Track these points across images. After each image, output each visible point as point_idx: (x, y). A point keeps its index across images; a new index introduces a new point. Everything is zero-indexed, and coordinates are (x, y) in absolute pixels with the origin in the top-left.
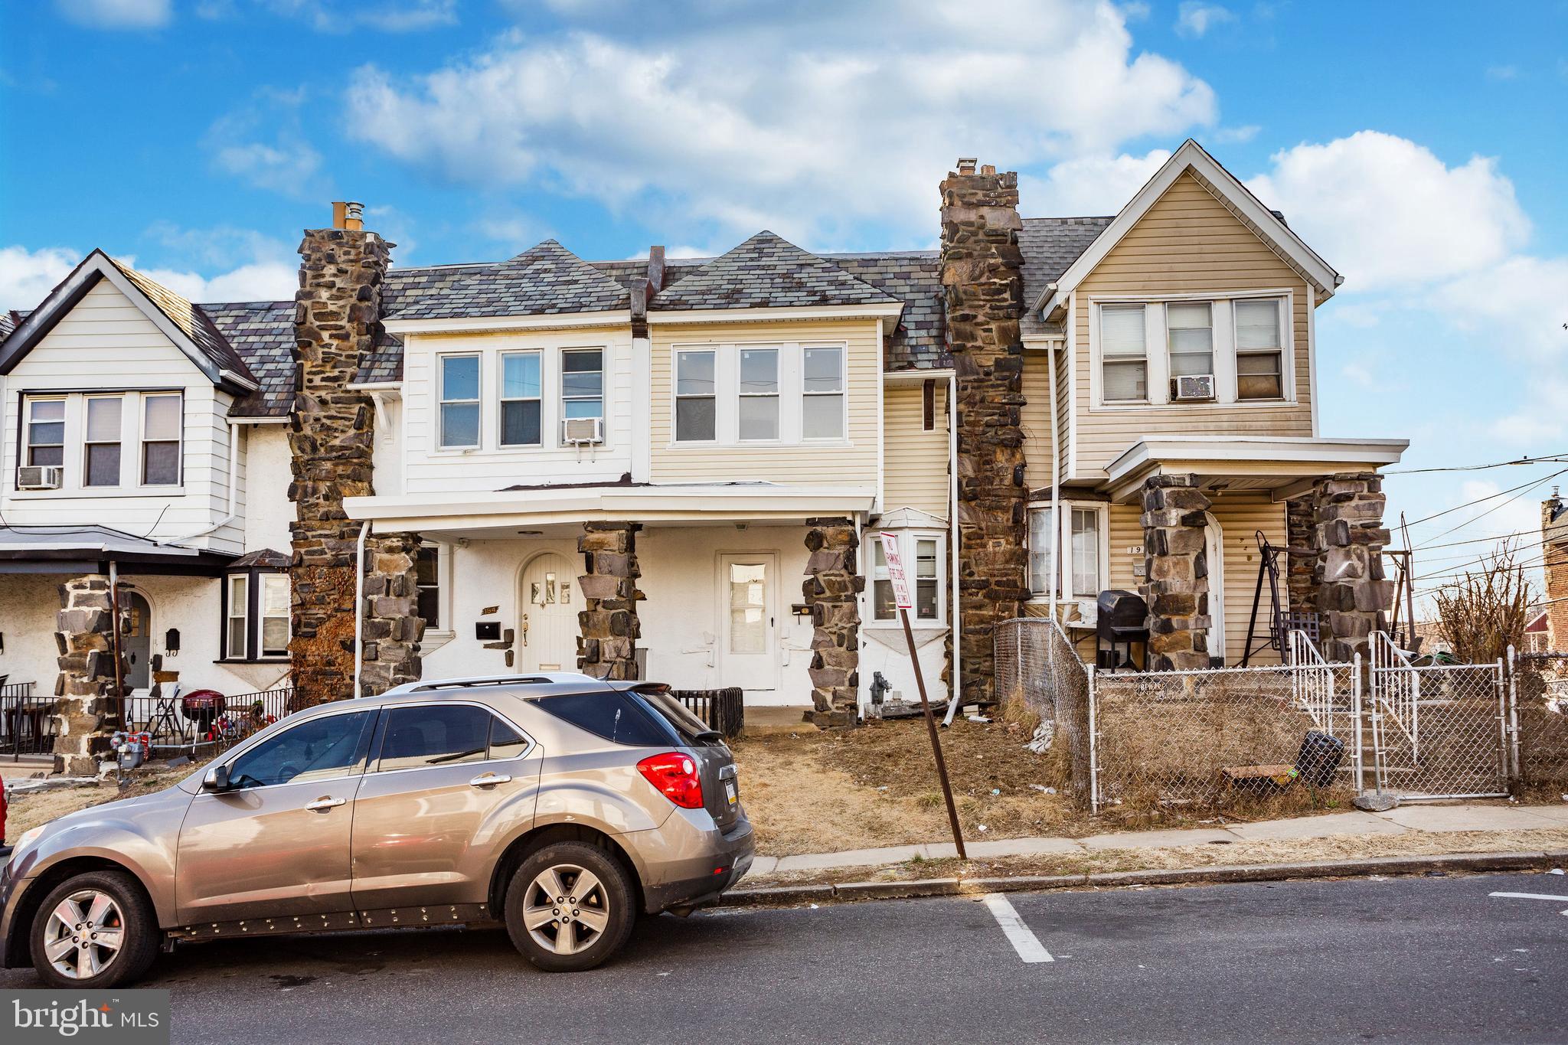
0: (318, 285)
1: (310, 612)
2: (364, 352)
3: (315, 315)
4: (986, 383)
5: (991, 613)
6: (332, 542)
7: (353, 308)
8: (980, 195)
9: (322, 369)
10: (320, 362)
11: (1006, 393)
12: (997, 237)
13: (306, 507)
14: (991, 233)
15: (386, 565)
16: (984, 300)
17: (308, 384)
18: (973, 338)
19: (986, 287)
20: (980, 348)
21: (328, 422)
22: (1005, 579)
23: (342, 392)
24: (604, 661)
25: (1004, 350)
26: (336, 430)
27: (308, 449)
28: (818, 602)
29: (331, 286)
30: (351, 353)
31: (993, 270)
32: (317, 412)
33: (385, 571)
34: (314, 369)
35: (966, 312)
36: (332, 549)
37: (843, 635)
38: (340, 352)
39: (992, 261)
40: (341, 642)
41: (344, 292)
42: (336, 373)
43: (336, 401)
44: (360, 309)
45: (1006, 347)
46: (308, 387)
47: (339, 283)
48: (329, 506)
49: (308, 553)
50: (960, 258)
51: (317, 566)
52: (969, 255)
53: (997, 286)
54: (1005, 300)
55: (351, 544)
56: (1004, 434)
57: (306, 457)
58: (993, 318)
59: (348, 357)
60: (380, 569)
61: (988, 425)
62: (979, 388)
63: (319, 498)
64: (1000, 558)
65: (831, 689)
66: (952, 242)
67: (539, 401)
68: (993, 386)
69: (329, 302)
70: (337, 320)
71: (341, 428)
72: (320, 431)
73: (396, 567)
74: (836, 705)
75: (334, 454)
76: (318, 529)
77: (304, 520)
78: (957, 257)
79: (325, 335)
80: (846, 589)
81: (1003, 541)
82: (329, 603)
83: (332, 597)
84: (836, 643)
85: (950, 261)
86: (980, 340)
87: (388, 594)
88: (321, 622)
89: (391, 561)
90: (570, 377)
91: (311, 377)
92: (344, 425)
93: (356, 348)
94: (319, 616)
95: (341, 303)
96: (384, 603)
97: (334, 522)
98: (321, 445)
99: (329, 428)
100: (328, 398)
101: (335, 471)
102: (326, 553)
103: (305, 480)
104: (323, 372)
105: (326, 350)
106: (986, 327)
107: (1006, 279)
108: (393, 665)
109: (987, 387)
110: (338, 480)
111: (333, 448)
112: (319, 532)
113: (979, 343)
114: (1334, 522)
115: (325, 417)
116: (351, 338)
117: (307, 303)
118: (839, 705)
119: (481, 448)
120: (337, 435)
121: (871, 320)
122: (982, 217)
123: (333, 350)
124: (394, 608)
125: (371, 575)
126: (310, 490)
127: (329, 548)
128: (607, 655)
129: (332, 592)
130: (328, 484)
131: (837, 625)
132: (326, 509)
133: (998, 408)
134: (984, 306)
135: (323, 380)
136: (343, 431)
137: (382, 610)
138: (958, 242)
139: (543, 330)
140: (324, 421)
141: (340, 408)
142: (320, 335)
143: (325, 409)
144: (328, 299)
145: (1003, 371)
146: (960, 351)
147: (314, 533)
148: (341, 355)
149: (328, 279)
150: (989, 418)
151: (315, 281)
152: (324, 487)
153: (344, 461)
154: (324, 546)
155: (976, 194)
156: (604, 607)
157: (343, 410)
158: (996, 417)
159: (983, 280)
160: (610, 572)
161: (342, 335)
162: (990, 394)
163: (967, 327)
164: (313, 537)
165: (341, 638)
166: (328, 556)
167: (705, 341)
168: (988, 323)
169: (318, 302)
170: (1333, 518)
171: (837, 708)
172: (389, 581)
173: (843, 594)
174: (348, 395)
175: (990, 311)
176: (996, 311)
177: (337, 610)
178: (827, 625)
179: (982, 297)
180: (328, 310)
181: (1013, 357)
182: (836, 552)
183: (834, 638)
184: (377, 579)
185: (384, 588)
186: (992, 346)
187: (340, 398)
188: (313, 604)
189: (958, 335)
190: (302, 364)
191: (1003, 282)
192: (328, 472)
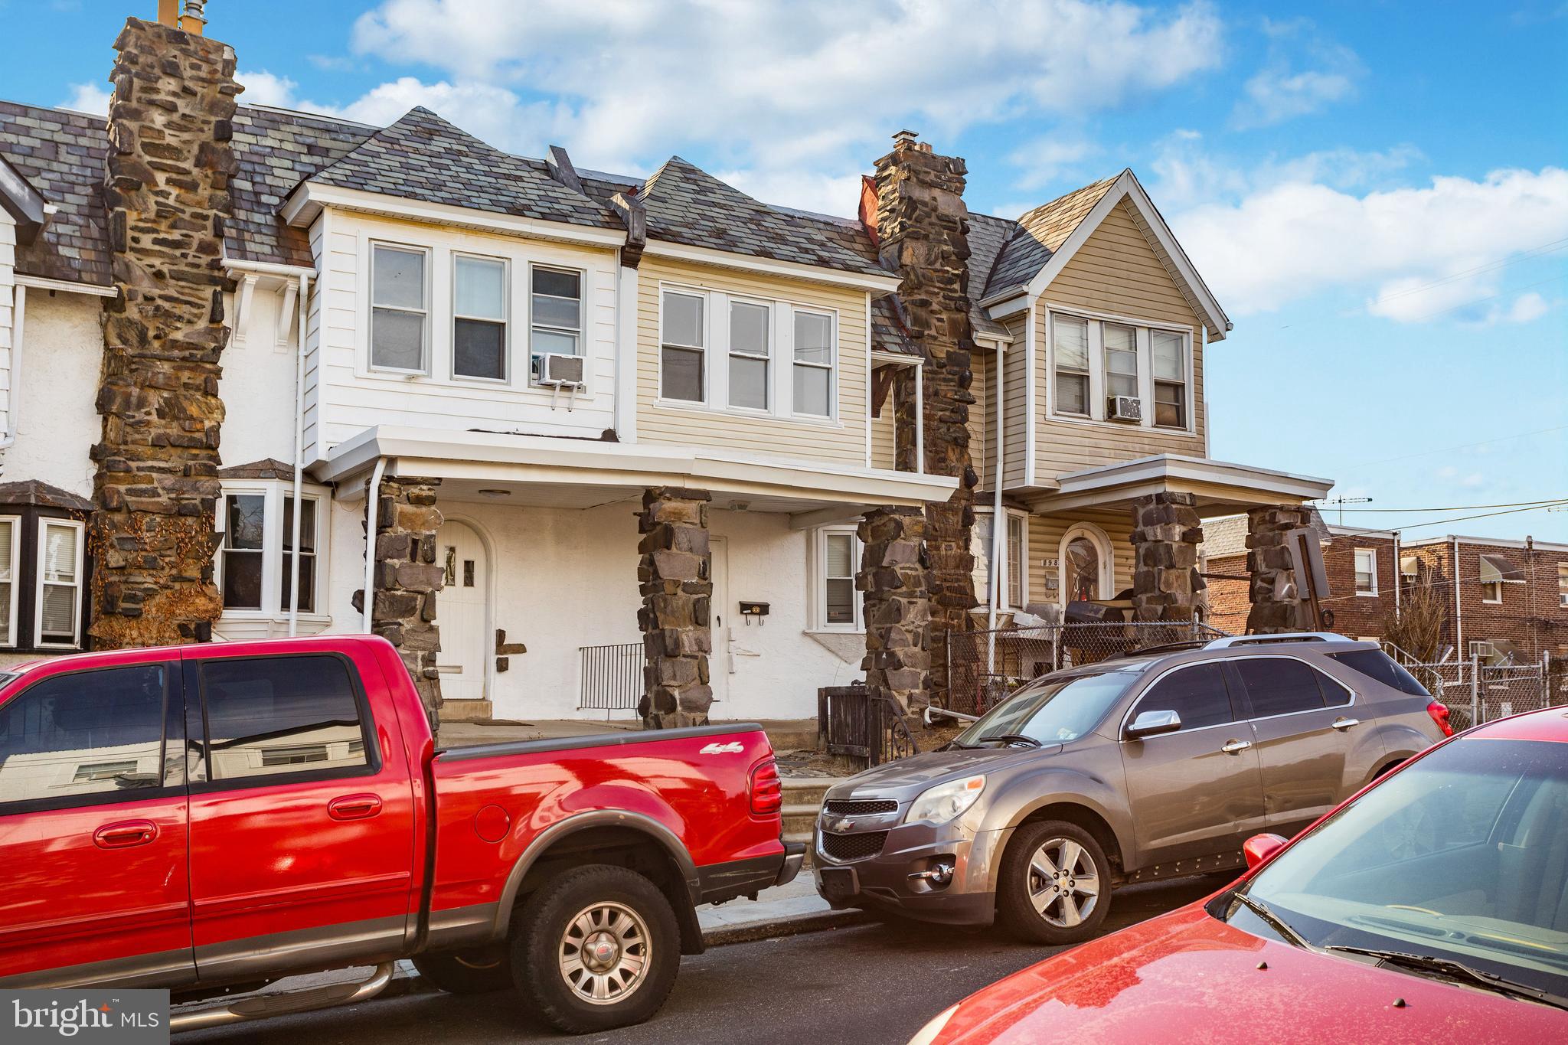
0: (152, 103)
1: (132, 579)
2: (221, 214)
3: (144, 145)
4: (939, 376)
5: (943, 620)
6: (169, 480)
7: (203, 147)
8: (932, 177)
9: (154, 226)
10: (152, 215)
11: (956, 388)
12: (947, 222)
13: (131, 425)
14: (944, 218)
15: (410, 520)
16: (939, 288)
17: (134, 245)
18: (928, 326)
19: (940, 274)
20: (935, 338)
21: (167, 305)
22: (956, 585)
23: (187, 265)
24: (684, 656)
25: (955, 344)
26: (180, 318)
27: (134, 340)
28: (894, 597)
29: (171, 108)
30: (200, 211)
31: (945, 256)
32: (146, 287)
33: (410, 528)
34: (141, 224)
35: (923, 297)
36: (169, 490)
37: (919, 633)
38: (182, 207)
39: (945, 248)
40: (180, 626)
41: (193, 122)
42: (176, 235)
43: (178, 276)
44: (214, 151)
45: (956, 340)
46: (132, 249)
47: (183, 106)
48: (165, 427)
49: (130, 492)
50: (918, 239)
51: (145, 512)
52: (926, 237)
53: (950, 275)
54: (955, 291)
55: (198, 484)
56: (955, 431)
57: (130, 351)
58: (946, 309)
59: (194, 215)
60: (401, 524)
61: (941, 420)
62: (933, 379)
63: (148, 413)
64: (952, 563)
65: (907, 692)
66: (910, 219)
67: (504, 324)
68: (945, 380)
69: (167, 131)
70: (178, 160)
71: (186, 316)
72: (155, 316)
73: (423, 524)
74: (911, 709)
75: (176, 353)
76: (148, 459)
77: (125, 443)
78: (915, 237)
79: (161, 178)
80: (920, 585)
81: (953, 544)
82: (163, 568)
83: (167, 559)
84: (911, 643)
85: (908, 240)
86: (934, 329)
87: (413, 558)
88: (150, 594)
89: (416, 515)
90: (541, 300)
91: (136, 234)
92: (191, 314)
93: (206, 205)
94: (146, 585)
95: (186, 136)
96: (408, 571)
97: (172, 451)
98: (157, 337)
99: (168, 314)
100: (165, 269)
101: (178, 378)
102: (159, 495)
103: (129, 385)
104: (157, 231)
105: (161, 199)
106: (939, 316)
107: (957, 269)
108: (420, 654)
109: (940, 380)
110: (182, 391)
111: (175, 344)
112: (150, 463)
113: (933, 332)
114: (1279, 547)
115: (161, 297)
116: (200, 190)
117: (133, 125)
118: (914, 709)
119: (430, 375)
120: (179, 325)
121: (860, 291)
122: (934, 199)
123: (171, 201)
124: (422, 577)
125: (390, 533)
126: (134, 400)
127: (164, 488)
128: (687, 649)
129: (168, 552)
130: (166, 394)
131: (913, 623)
132: (161, 431)
133: (950, 404)
134: (938, 294)
135: (156, 241)
136: (190, 322)
137: (404, 579)
138: (916, 220)
139: (511, 235)
140: (159, 302)
141: (183, 287)
142: (153, 176)
143: (160, 285)
144: (164, 126)
145: (953, 366)
146: (917, 338)
147: (141, 464)
148: (183, 212)
149: (162, 97)
150: (941, 413)
151: (144, 96)
152: (155, 399)
153: (192, 365)
154: (156, 484)
155: (929, 173)
156: (683, 590)
157: (187, 291)
158: (947, 413)
159: (938, 266)
160: (691, 550)
161: (186, 183)
162: (942, 388)
163: (922, 313)
164: (139, 469)
165: (181, 619)
166: (164, 499)
167: (696, 283)
168: (940, 313)
169: (150, 128)
170: (1279, 544)
171: (913, 713)
172: (415, 542)
173: (918, 590)
174: (195, 271)
175: (943, 301)
176: (947, 302)
177: (175, 579)
178: (903, 622)
179: (938, 284)
180: (165, 142)
181: (962, 352)
182: (912, 544)
183: (910, 637)
184: (398, 538)
185: (408, 550)
186: (944, 338)
187: (183, 272)
188: (140, 567)
189: (916, 321)
190: (124, 214)
191: (956, 272)
192: (168, 377)
